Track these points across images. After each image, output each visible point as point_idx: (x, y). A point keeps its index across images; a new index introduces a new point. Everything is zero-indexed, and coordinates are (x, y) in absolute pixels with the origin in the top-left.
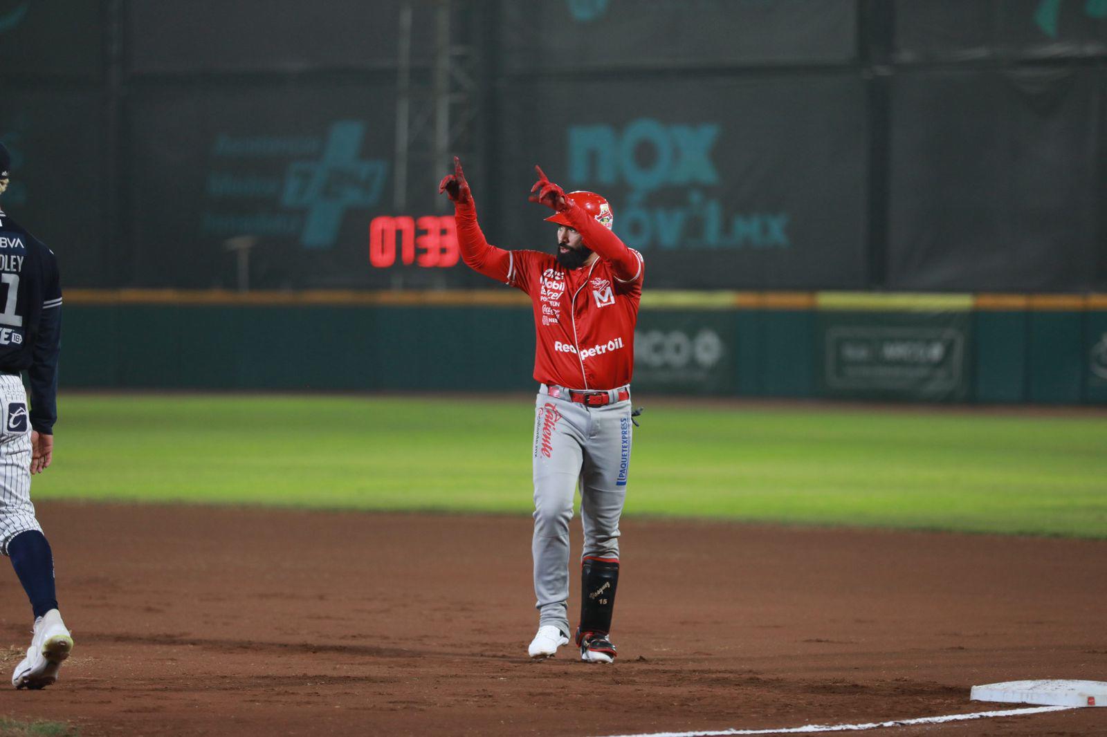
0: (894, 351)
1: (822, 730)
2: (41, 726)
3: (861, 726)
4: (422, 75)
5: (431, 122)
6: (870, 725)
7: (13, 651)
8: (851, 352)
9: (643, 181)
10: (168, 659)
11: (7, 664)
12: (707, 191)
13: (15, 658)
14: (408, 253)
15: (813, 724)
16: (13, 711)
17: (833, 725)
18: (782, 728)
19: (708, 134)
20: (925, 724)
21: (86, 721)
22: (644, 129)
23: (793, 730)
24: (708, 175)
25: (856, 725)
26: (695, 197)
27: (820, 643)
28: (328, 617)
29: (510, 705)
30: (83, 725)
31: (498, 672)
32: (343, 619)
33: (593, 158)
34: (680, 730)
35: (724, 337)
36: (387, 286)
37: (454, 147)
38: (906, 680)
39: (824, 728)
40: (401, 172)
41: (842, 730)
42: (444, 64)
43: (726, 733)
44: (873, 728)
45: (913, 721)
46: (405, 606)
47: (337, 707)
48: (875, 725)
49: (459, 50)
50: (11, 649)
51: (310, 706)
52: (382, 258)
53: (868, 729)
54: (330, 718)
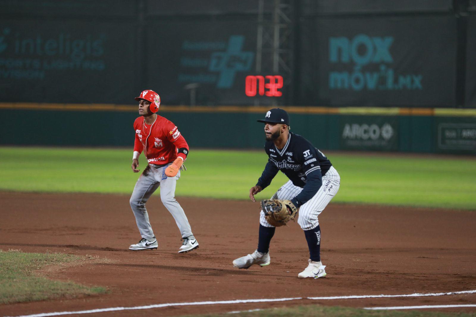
0: (466, 133)
1: (420, 295)
2: (95, 289)
3: (437, 294)
4: (268, 16)
5: (272, 36)
6: (441, 294)
7: (87, 257)
8: (448, 134)
9: (361, 61)
10: (150, 261)
11: (84, 262)
12: (388, 65)
13: (88, 260)
14: (262, 90)
15: (417, 293)
16: (85, 282)
17: (425, 294)
18: (404, 294)
19: (389, 41)
20: (465, 294)
21: (114, 287)
22: (362, 39)
23: (408, 296)
24: (388, 58)
25: (436, 293)
26: (383, 68)
27: (424, 258)
28: (218, 245)
29: (290, 283)
30: (113, 288)
31: (287, 269)
32: (224, 245)
33: (340, 51)
34: (360, 295)
35: (393, 127)
36: (252, 105)
37: (281, 47)
38: (459, 275)
39: (422, 295)
40: (259, 57)
41: (429, 296)
42: (277, 12)
43: (380, 296)
44: (443, 295)
45: (460, 293)
46: (251, 240)
47: (218, 283)
48: (443, 294)
49: (284, 6)
50: (86, 256)
51: (206, 282)
52: (251, 93)
53: (440, 295)
54: (214, 287)
